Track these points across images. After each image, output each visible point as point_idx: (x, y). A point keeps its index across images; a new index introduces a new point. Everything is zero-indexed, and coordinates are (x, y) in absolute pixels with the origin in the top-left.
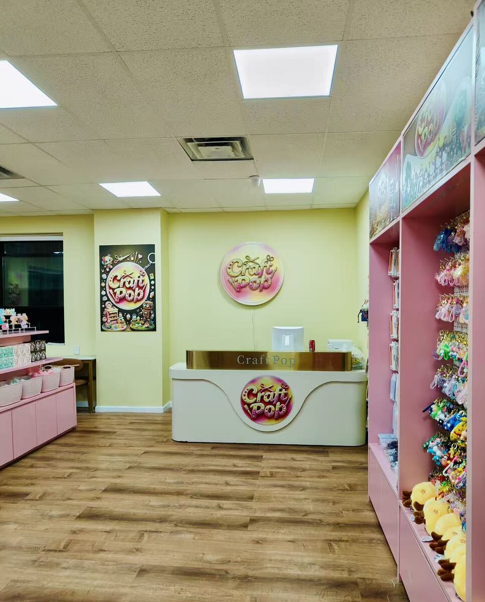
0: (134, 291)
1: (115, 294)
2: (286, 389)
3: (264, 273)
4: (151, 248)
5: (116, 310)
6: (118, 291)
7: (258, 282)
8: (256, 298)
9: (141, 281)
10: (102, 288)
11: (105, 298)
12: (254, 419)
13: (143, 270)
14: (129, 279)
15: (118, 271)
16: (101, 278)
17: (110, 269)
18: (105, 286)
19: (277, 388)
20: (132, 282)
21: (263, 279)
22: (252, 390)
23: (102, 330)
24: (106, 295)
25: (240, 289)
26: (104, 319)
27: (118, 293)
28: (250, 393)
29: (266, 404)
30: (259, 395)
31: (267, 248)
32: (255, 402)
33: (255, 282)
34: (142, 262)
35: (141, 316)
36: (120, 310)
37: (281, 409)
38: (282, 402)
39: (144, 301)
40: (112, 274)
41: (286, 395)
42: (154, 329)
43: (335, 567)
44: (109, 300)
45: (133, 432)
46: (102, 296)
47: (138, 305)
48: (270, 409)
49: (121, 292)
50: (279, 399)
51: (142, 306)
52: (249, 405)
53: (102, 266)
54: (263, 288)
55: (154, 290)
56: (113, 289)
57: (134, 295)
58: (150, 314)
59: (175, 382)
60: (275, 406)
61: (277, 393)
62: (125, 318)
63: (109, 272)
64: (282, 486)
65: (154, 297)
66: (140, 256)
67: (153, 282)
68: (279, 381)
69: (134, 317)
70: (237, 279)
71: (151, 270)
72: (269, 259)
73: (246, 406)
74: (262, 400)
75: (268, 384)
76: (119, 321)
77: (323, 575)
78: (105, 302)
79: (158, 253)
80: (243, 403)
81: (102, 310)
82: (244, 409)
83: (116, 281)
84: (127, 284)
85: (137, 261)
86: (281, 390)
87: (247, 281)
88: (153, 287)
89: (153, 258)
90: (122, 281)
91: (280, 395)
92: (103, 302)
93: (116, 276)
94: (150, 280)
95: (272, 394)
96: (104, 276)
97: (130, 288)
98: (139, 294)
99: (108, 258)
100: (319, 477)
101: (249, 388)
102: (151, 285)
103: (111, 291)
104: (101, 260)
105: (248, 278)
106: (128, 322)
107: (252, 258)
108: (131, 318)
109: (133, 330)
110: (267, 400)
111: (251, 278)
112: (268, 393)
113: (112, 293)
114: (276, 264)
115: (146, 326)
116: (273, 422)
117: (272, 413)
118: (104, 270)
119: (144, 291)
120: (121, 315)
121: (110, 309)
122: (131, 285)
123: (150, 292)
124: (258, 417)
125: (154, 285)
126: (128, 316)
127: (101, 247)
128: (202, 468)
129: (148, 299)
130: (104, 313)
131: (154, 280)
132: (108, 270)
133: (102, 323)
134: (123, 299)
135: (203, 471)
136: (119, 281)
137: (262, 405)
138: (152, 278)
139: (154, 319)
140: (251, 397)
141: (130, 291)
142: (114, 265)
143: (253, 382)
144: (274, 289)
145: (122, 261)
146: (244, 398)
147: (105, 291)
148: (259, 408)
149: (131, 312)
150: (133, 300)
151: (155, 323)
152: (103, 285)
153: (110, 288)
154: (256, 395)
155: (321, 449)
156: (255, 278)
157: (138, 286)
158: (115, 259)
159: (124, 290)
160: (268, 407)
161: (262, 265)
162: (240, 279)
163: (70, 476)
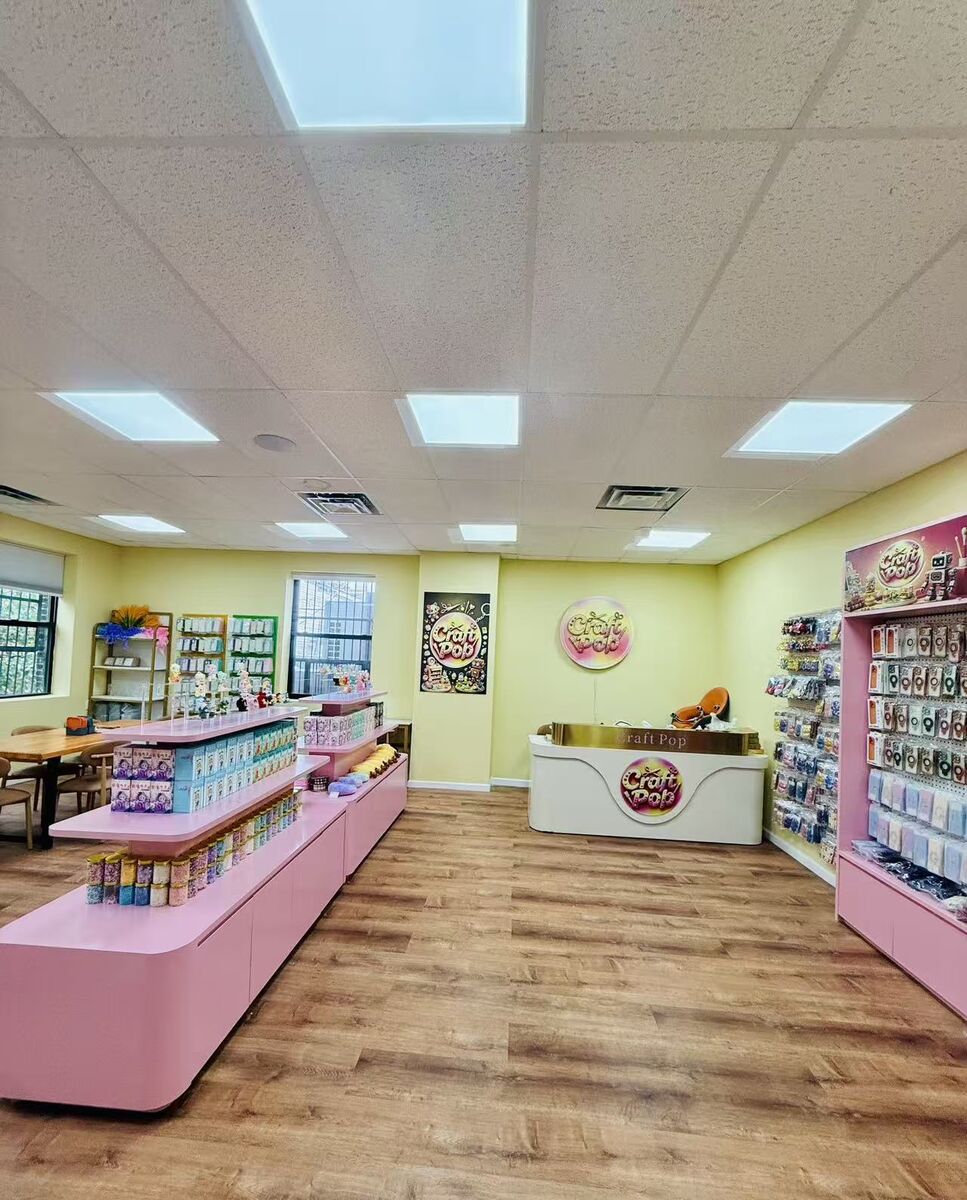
0: (462, 646)
1: (440, 648)
2: (675, 775)
3: (611, 632)
4: (486, 598)
5: (440, 668)
6: (443, 645)
7: (604, 642)
8: (600, 661)
9: (471, 636)
10: (425, 641)
11: (427, 653)
12: (634, 809)
13: (475, 623)
14: (457, 632)
15: (445, 623)
16: (424, 630)
17: (436, 620)
18: (428, 640)
19: (665, 772)
20: (460, 636)
21: (610, 639)
22: (635, 774)
23: (422, 690)
24: (429, 649)
25: (581, 650)
26: (425, 678)
27: (444, 647)
28: (632, 778)
29: (651, 791)
30: (643, 780)
31: (617, 604)
32: (638, 788)
33: (600, 642)
34: (474, 614)
35: (469, 676)
36: (444, 668)
37: (668, 798)
38: (670, 790)
39: (473, 658)
40: (437, 626)
41: (675, 781)
42: (484, 692)
43: (885, 1015)
44: (432, 655)
45: (477, 817)
46: (424, 650)
47: (467, 662)
48: (655, 797)
49: (447, 647)
50: (666, 786)
51: (470, 664)
52: (630, 791)
53: (426, 616)
54: (609, 650)
55: (486, 646)
56: (438, 643)
57: (462, 651)
58: (480, 674)
59: (539, 760)
60: (661, 794)
61: (664, 778)
62: (450, 677)
63: (434, 623)
64: (718, 897)
65: (486, 654)
66: (472, 607)
67: (485, 637)
68: (667, 764)
69: (461, 676)
70: (579, 638)
71: (485, 623)
72: (618, 617)
73: (626, 793)
74: (646, 786)
75: (654, 767)
76: (443, 680)
77: (877, 1024)
78: (427, 657)
79: (493, 604)
80: (624, 789)
81: (423, 666)
82: (624, 796)
83: (441, 634)
84: (454, 637)
85: (468, 612)
86: (669, 776)
87: (592, 641)
88: (485, 643)
89: (487, 609)
90: (449, 634)
91: (667, 781)
92: (424, 658)
93: (442, 628)
94: (483, 635)
95: (658, 780)
96: (428, 627)
97: (458, 643)
98: (468, 650)
99: (434, 608)
100: (748, 885)
101: (632, 771)
102: (483, 640)
103: (435, 645)
104: (425, 609)
105: (593, 638)
106: (453, 682)
107: (597, 615)
108: (457, 678)
109: (458, 692)
110: (651, 786)
111: (596, 637)
112: (653, 778)
113: (436, 647)
114: (624, 624)
115: (475, 687)
116: (657, 813)
117: (657, 802)
118: (428, 620)
119: (474, 647)
120: (445, 673)
121: (433, 666)
122: (459, 639)
123: (482, 648)
124: (641, 806)
125: (487, 641)
126: (454, 675)
127: (426, 594)
128: (601, 869)
129: (479, 656)
130: (426, 670)
131: (487, 634)
132: (433, 620)
133: (422, 682)
134: (448, 655)
135: (604, 873)
136: (446, 634)
137: (646, 792)
138: (485, 632)
139: (485, 680)
140: (633, 782)
141: (458, 646)
142: (440, 615)
143: (636, 764)
144: (622, 651)
145: (450, 611)
146: (624, 782)
147: (428, 644)
148: (642, 795)
149: (458, 671)
150: (460, 657)
151: (485, 685)
152: (426, 637)
153: (434, 641)
154: (638, 780)
155: (717, 848)
156: (601, 638)
157: (467, 640)
158: (442, 608)
159: (450, 644)
160: (653, 795)
161: (609, 624)
162: (583, 638)
163: (452, 875)
